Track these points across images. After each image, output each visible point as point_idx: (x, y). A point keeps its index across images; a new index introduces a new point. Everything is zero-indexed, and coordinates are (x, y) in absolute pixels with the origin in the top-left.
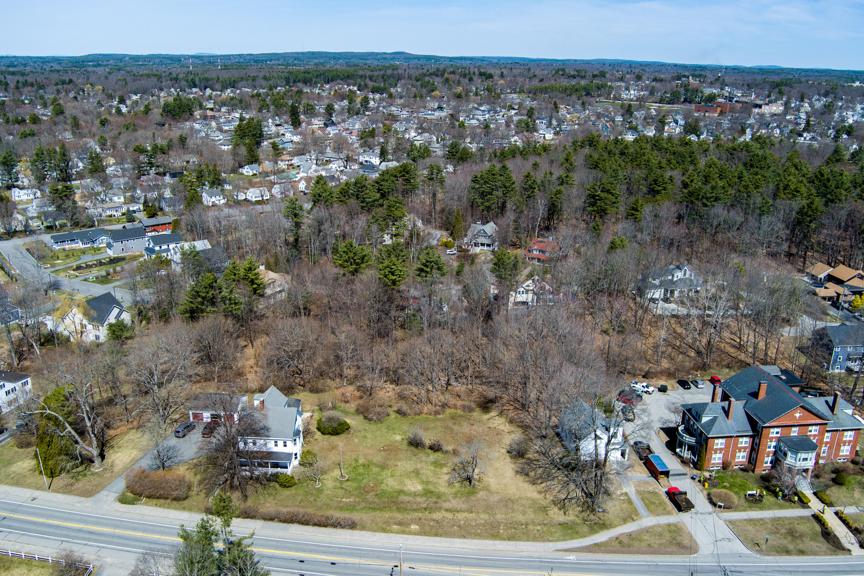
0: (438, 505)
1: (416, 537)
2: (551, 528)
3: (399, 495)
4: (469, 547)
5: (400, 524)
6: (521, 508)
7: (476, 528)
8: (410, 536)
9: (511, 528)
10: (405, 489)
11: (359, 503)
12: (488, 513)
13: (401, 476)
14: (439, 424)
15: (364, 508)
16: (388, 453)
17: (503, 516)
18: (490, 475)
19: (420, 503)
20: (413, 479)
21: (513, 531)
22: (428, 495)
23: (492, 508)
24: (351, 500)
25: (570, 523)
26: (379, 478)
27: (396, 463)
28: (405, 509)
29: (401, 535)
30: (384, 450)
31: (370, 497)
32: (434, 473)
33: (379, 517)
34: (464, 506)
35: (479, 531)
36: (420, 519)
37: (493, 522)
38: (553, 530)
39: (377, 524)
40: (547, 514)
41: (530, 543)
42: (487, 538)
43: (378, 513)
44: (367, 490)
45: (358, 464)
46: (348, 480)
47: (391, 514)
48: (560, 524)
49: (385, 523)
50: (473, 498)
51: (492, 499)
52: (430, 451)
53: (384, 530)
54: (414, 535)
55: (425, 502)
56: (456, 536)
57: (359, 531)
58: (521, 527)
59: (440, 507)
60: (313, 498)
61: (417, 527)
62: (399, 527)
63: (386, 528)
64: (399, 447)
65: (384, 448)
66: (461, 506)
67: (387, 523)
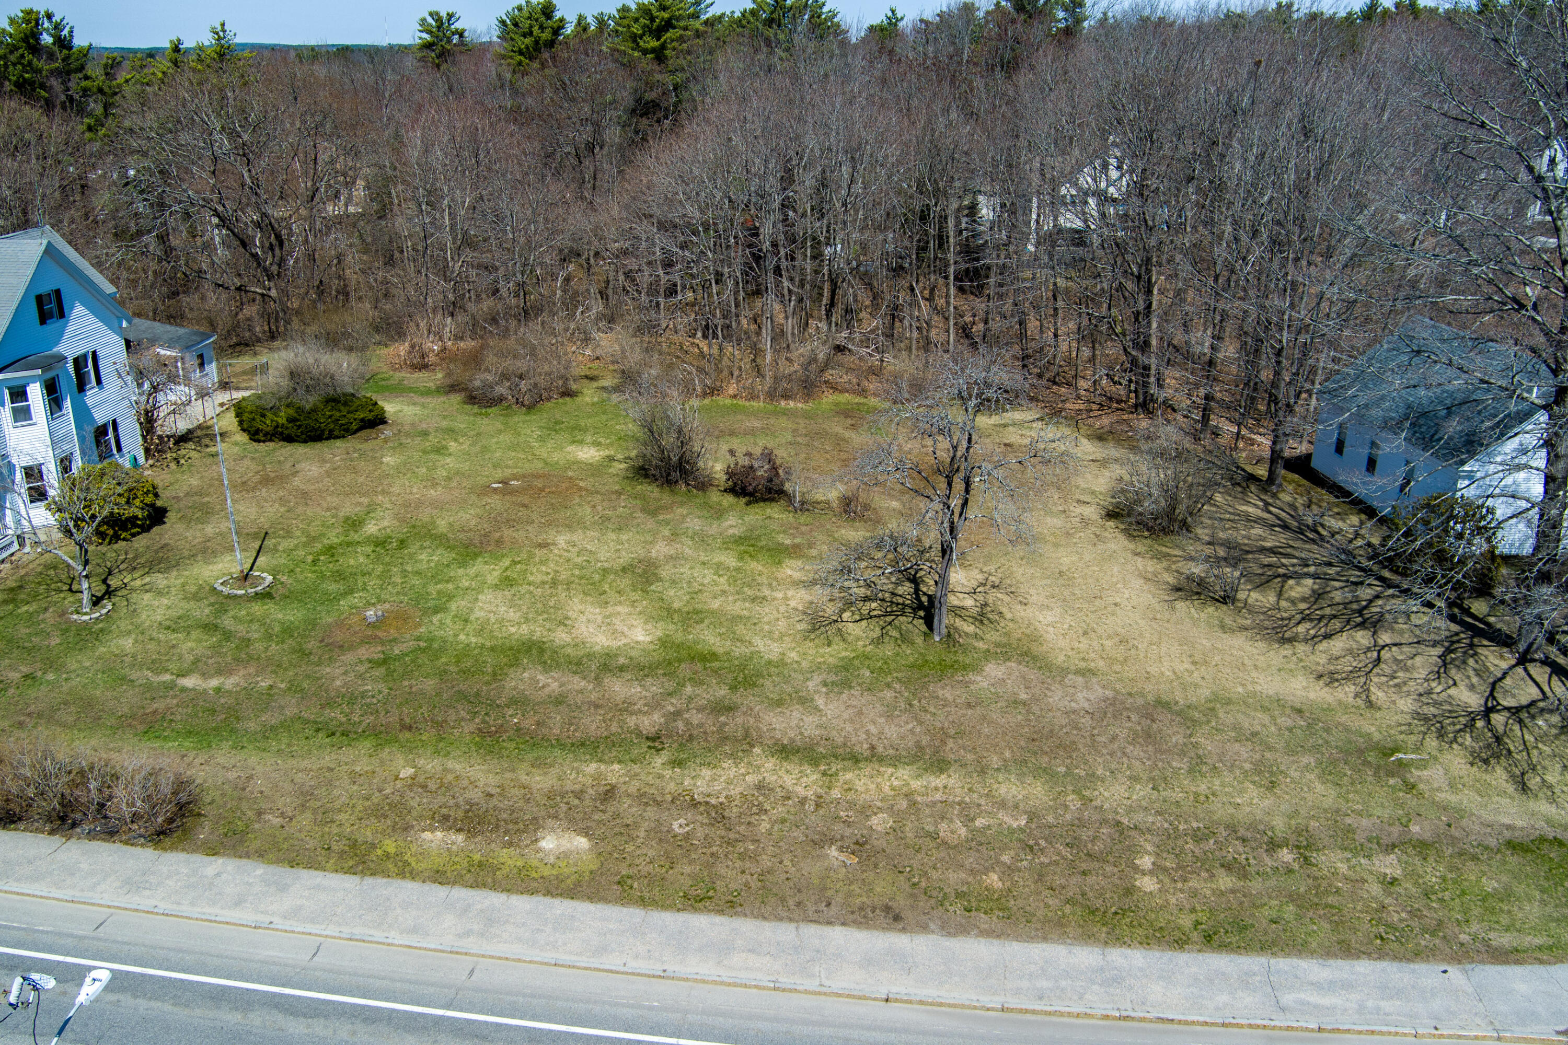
0: (735, 723)
1: (561, 907)
2: (1471, 872)
3: (515, 663)
4: (930, 992)
5: (472, 820)
6: (1244, 751)
7: (970, 860)
8: (521, 904)
9: (1205, 864)
10: (561, 636)
11: (267, 700)
12: (1047, 773)
13: (554, 583)
14: (784, 422)
15: (285, 726)
16: (523, 499)
17: (1142, 792)
18: (1036, 596)
19: (627, 707)
20: (612, 596)
21: (1225, 881)
22: (685, 670)
23: (1068, 748)
24: (230, 682)
26: (433, 589)
27: (551, 535)
28: (533, 741)
29: (460, 893)
31: (341, 672)
32: (733, 581)
33: (354, 777)
34: (895, 732)
35: (994, 880)
36: (609, 793)
37: (1081, 823)
38: (1490, 885)
39: (325, 817)
40: (1411, 787)
41: (1364, 968)
43: (358, 756)
44: (339, 637)
45: (356, 537)
46: (266, 595)
47: (431, 764)
48: (1513, 846)
49: (378, 813)
50: (947, 693)
51: (1056, 697)
52: (729, 499)
53: (359, 859)
54: (548, 893)
55: (655, 705)
56: (834, 910)
57: (198, 859)
58: (1268, 861)
59: (747, 734)
60: (25, 669)
61: (582, 842)
62: (460, 838)
63: (373, 846)
64: (582, 484)
65: (505, 483)
66: (873, 729)
67: (394, 813)
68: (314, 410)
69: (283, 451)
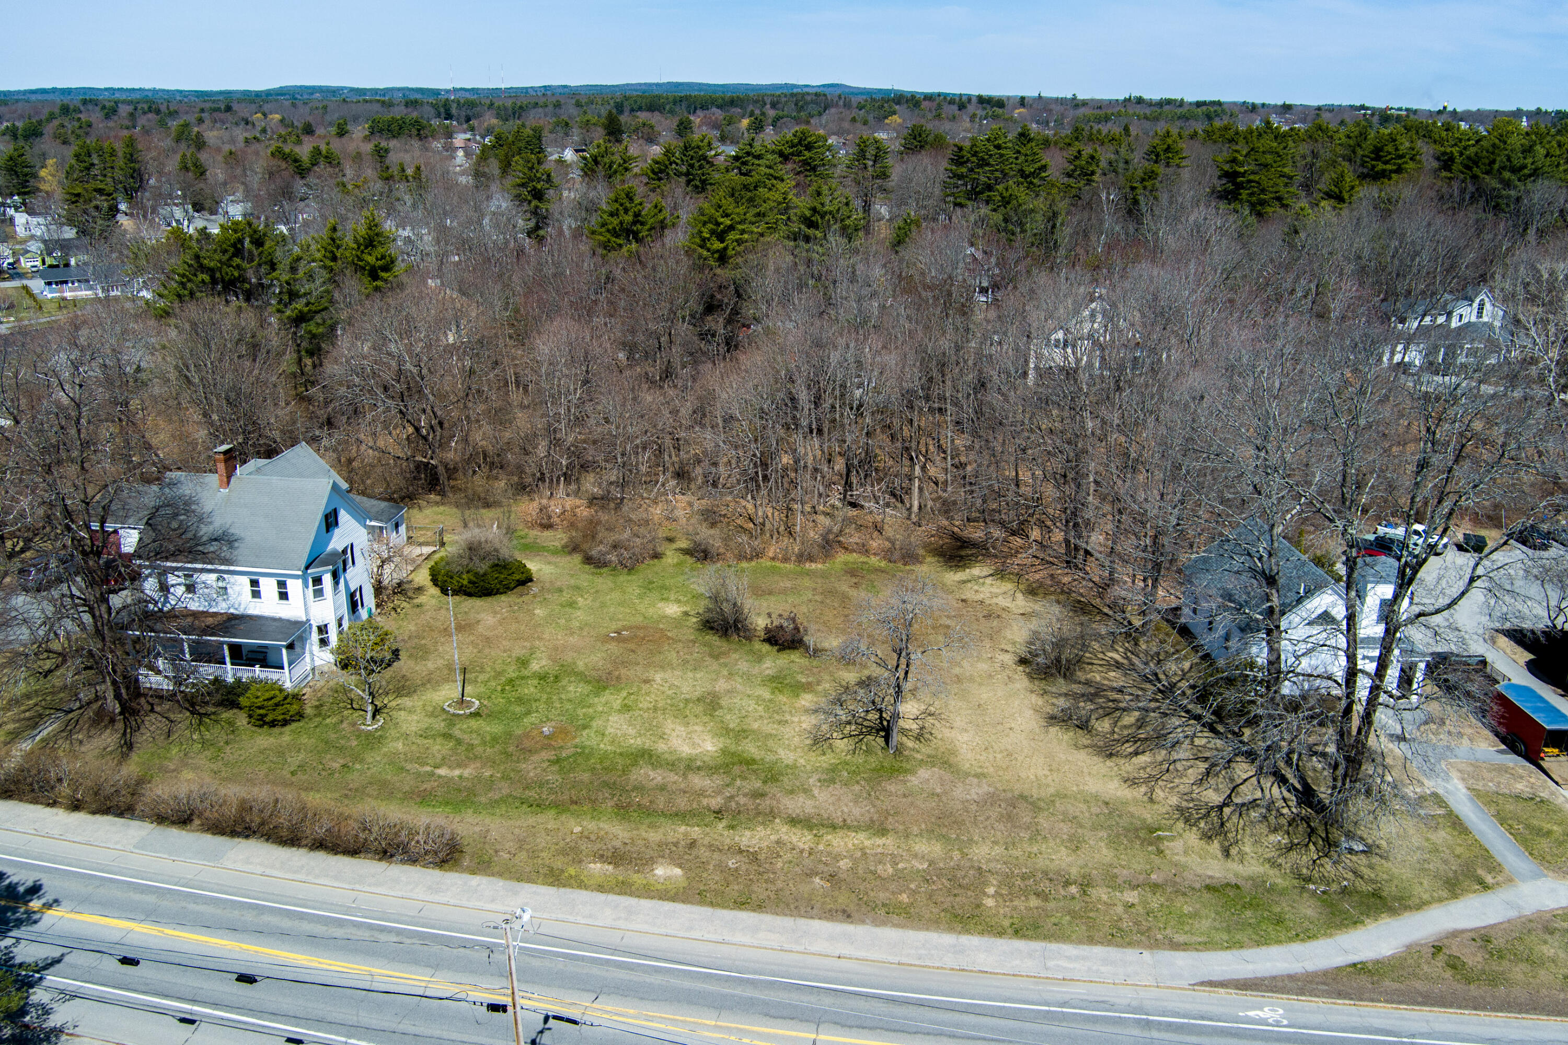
0: (765, 804)
1: (668, 906)
2: (1179, 901)
3: (635, 764)
4: (862, 954)
5: (616, 858)
6: (1065, 828)
7: (893, 886)
8: (645, 903)
9: (1025, 893)
10: (661, 747)
11: (490, 784)
12: (944, 838)
13: (655, 709)
14: (807, 582)
15: (503, 800)
16: (632, 646)
17: (998, 850)
18: (958, 722)
19: (702, 793)
20: (692, 719)
21: (1034, 902)
22: (736, 770)
23: (959, 823)
24: (467, 772)
25: (1247, 886)
26: (581, 712)
27: (651, 674)
28: (648, 812)
29: (611, 897)
30: (620, 639)
31: (532, 767)
32: (767, 709)
33: (548, 832)
34: (858, 811)
35: (904, 898)
36: (693, 844)
37: (959, 867)
38: (1187, 909)
39: (534, 854)
40: (1160, 852)
41: (1098, 951)
42: (933, 924)
43: (548, 820)
44: (527, 744)
45: (526, 673)
46: (476, 714)
47: (591, 826)
48: (1208, 888)
49: (563, 852)
50: (892, 788)
51: (959, 792)
52: (766, 647)
53: (555, 878)
54: (660, 898)
55: (718, 792)
56: (815, 911)
57: (466, 876)
58: (1063, 892)
59: (771, 811)
60: (342, 761)
61: (678, 871)
62: (611, 867)
63: (563, 871)
64: (669, 634)
65: (619, 633)
66: (846, 810)
67: (573, 853)
68: (485, 574)
69: (466, 603)
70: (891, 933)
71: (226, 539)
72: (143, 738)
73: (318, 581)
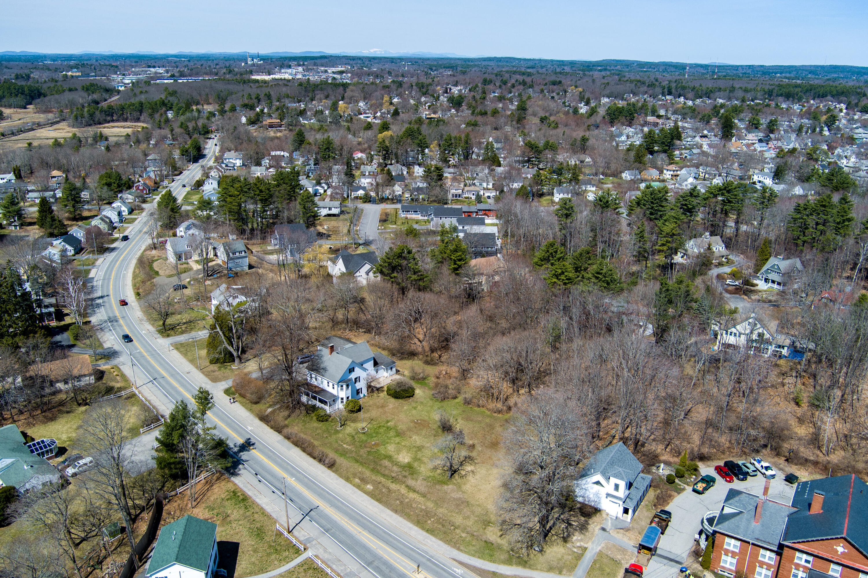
0: (405, 480)
1: (363, 495)
2: (474, 541)
3: (386, 459)
5: (362, 480)
6: (469, 513)
7: (412, 510)
8: (360, 492)
9: (440, 523)
10: (396, 457)
11: (351, 452)
12: (437, 504)
13: (405, 446)
14: (488, 420)
15: (351, 457)
17: (446, 512)
18: (478, 476)
19: (393, 472)
20: (411, 451)
21: (440, 526)
22: (407, 469)
23: (444, 502)
24: (349, 448)
26: (387, 441)
27: (414, 435)
28: (378, 472)
29: (354, 488)
30: (415, 423)
31: (363, 452)
32: (432, 455)
33: (354, 468)
34: (423, 489)
35: (412, 513)
36: (381, 483)
37: (432, 512)
38: (474, 544)
39: (348, 472)
40: (485, 528)
41: (440, 542)
42: (412, 521)
43: (356, 465)
44: (367, 445)
45: (386, 425)
46: (364, 433)
47: (364, 470)
48: (486, 542)
49: (353, 474)
50: (438, 487)
51: (453, 494)
53: (347, 479)
54: (364, 492)
55: (397, 473)
56: (391, 508)
57: (331, 472)
58: (449, 527)
59: (404, 482)
60: (328, 435)
61: (372, 488)
62: (360, 481)
63: (350, 478)
64: (430, 425)
65: (418, 421)
67: (355, 475)
68: (399, 392)
69: (391, 399)
70: (401, 519)
71: (325, 369)
72: (293, 415)
73: (342, 386)
